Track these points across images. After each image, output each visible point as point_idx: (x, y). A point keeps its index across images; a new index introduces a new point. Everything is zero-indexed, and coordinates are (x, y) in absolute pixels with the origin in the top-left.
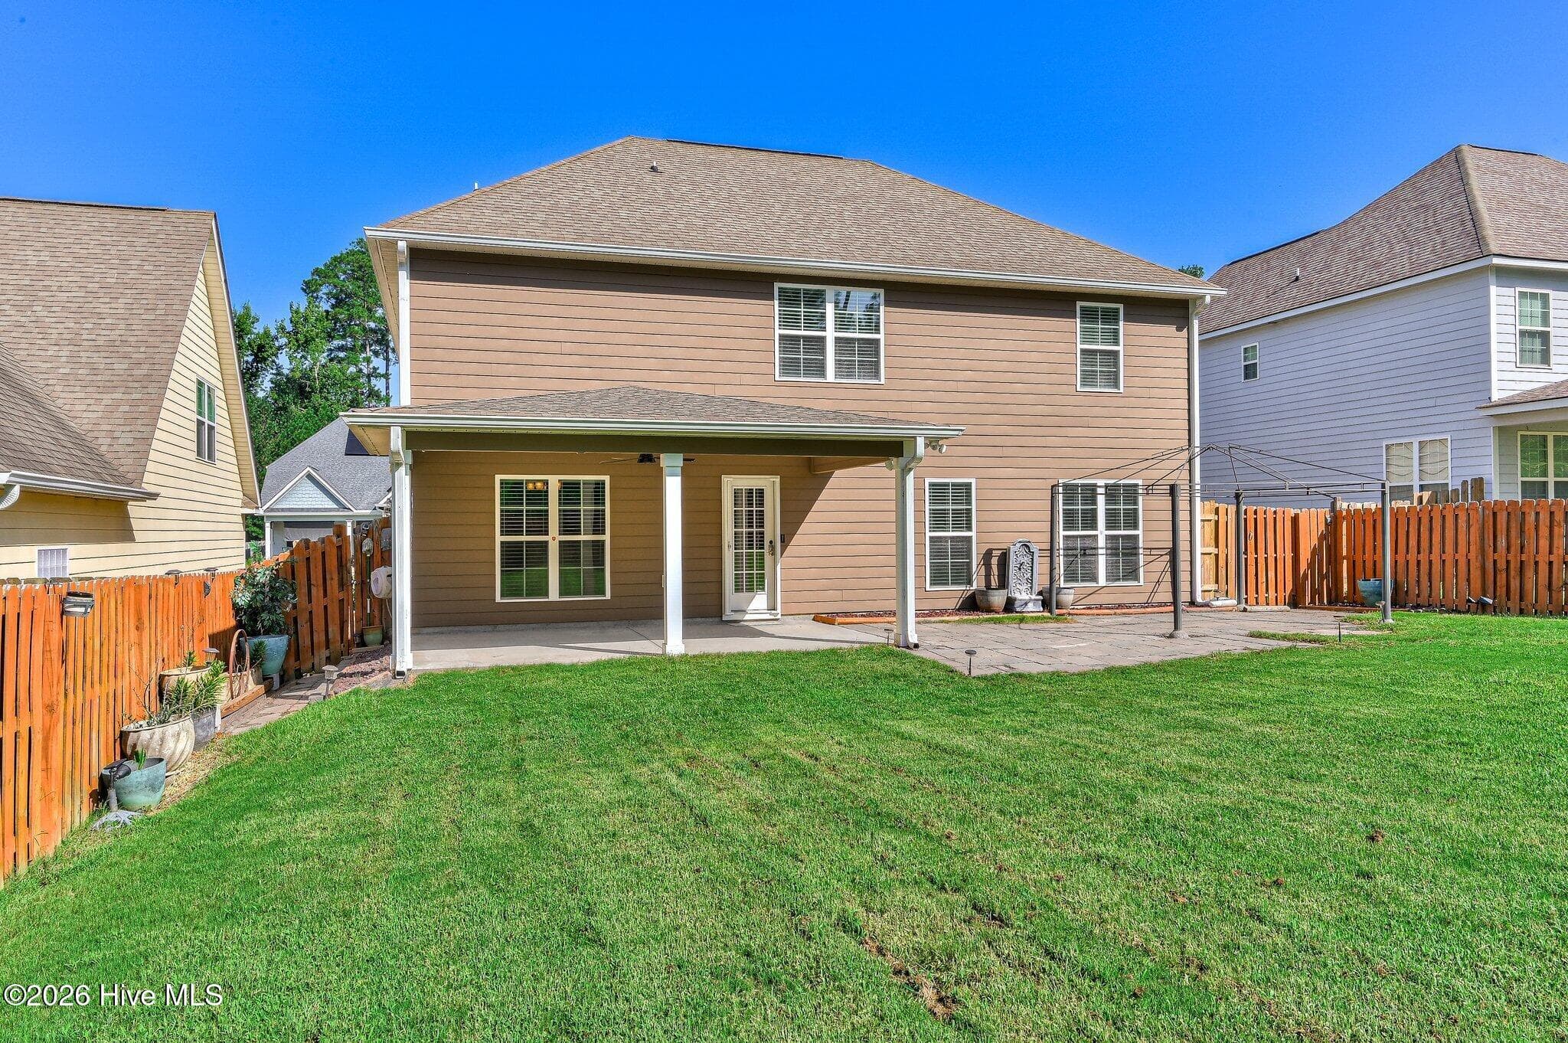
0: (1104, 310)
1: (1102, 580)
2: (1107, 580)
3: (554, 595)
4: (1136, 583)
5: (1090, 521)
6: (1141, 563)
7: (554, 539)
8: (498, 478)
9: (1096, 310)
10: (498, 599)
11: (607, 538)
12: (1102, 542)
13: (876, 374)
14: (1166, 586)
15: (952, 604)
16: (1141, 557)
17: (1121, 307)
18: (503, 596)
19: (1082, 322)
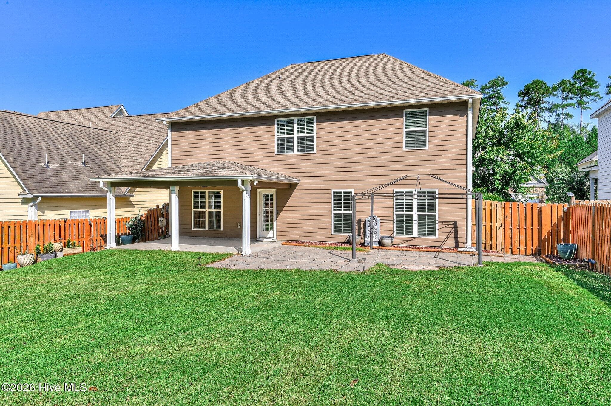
0: (418, 112)
1: (415, 234)
2: (418, 234)
3: (207, 228)
4: (434, 237)
5: (410, 207)
6: (437, 228)
7: (207, 210)
8: (192, 191)
9: (414, 112)
10: (192, 229)
11: (222, 210)
12: (415, 217)
13: (313, 150)
14: (452, 239)
15: (343, 240)
16: (437, 225)
17: (427, 109)
18: (194, 227)
19: (406, 118)
